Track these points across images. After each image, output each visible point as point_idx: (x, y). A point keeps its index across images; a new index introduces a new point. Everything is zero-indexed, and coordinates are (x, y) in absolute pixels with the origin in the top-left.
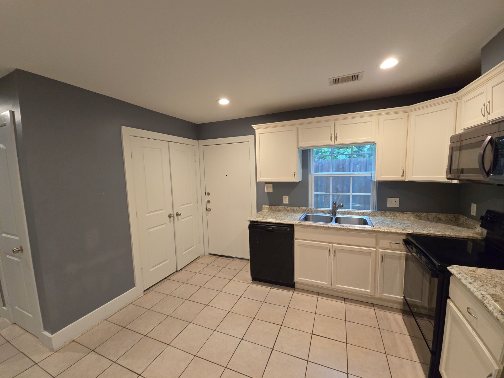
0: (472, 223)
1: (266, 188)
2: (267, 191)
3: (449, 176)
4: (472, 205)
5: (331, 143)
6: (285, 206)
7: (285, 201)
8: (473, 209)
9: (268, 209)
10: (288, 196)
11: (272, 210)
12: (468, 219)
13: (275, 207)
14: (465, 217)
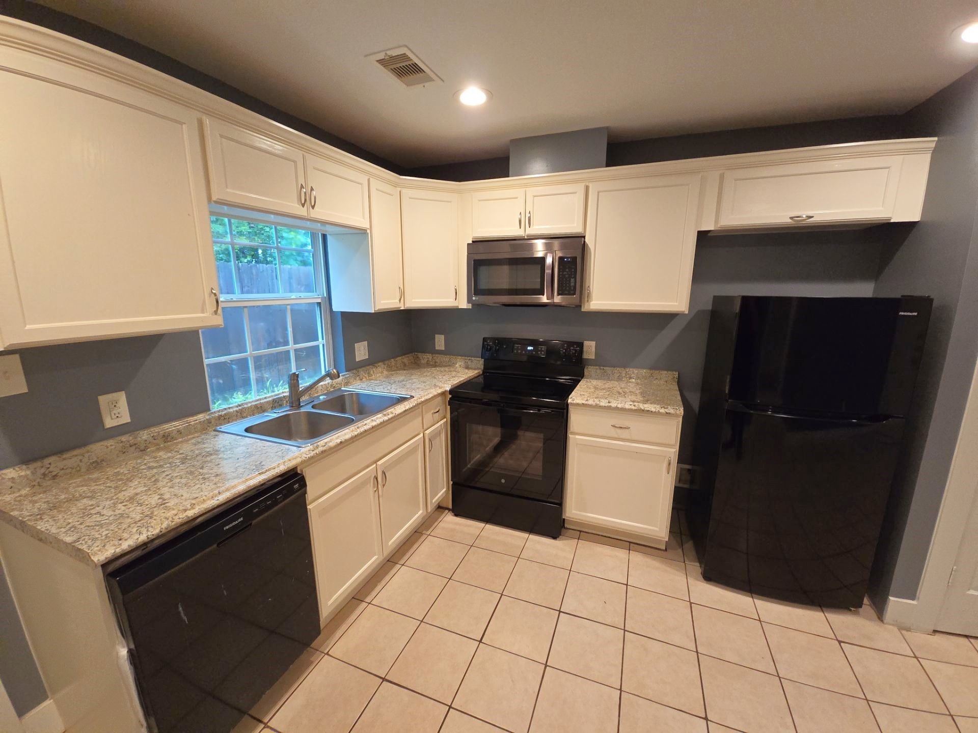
0: (447, 359)
3: (474, 298)
4: (437, 336)
5: (303, 212)
6: (119, 438)
7: (111, 417)
8: (440, 342)
9: (28, 479)
10: (120, 393)
11: (56, 475)
12: (434, 355)
13: (64, 459)
14: (427, 354)
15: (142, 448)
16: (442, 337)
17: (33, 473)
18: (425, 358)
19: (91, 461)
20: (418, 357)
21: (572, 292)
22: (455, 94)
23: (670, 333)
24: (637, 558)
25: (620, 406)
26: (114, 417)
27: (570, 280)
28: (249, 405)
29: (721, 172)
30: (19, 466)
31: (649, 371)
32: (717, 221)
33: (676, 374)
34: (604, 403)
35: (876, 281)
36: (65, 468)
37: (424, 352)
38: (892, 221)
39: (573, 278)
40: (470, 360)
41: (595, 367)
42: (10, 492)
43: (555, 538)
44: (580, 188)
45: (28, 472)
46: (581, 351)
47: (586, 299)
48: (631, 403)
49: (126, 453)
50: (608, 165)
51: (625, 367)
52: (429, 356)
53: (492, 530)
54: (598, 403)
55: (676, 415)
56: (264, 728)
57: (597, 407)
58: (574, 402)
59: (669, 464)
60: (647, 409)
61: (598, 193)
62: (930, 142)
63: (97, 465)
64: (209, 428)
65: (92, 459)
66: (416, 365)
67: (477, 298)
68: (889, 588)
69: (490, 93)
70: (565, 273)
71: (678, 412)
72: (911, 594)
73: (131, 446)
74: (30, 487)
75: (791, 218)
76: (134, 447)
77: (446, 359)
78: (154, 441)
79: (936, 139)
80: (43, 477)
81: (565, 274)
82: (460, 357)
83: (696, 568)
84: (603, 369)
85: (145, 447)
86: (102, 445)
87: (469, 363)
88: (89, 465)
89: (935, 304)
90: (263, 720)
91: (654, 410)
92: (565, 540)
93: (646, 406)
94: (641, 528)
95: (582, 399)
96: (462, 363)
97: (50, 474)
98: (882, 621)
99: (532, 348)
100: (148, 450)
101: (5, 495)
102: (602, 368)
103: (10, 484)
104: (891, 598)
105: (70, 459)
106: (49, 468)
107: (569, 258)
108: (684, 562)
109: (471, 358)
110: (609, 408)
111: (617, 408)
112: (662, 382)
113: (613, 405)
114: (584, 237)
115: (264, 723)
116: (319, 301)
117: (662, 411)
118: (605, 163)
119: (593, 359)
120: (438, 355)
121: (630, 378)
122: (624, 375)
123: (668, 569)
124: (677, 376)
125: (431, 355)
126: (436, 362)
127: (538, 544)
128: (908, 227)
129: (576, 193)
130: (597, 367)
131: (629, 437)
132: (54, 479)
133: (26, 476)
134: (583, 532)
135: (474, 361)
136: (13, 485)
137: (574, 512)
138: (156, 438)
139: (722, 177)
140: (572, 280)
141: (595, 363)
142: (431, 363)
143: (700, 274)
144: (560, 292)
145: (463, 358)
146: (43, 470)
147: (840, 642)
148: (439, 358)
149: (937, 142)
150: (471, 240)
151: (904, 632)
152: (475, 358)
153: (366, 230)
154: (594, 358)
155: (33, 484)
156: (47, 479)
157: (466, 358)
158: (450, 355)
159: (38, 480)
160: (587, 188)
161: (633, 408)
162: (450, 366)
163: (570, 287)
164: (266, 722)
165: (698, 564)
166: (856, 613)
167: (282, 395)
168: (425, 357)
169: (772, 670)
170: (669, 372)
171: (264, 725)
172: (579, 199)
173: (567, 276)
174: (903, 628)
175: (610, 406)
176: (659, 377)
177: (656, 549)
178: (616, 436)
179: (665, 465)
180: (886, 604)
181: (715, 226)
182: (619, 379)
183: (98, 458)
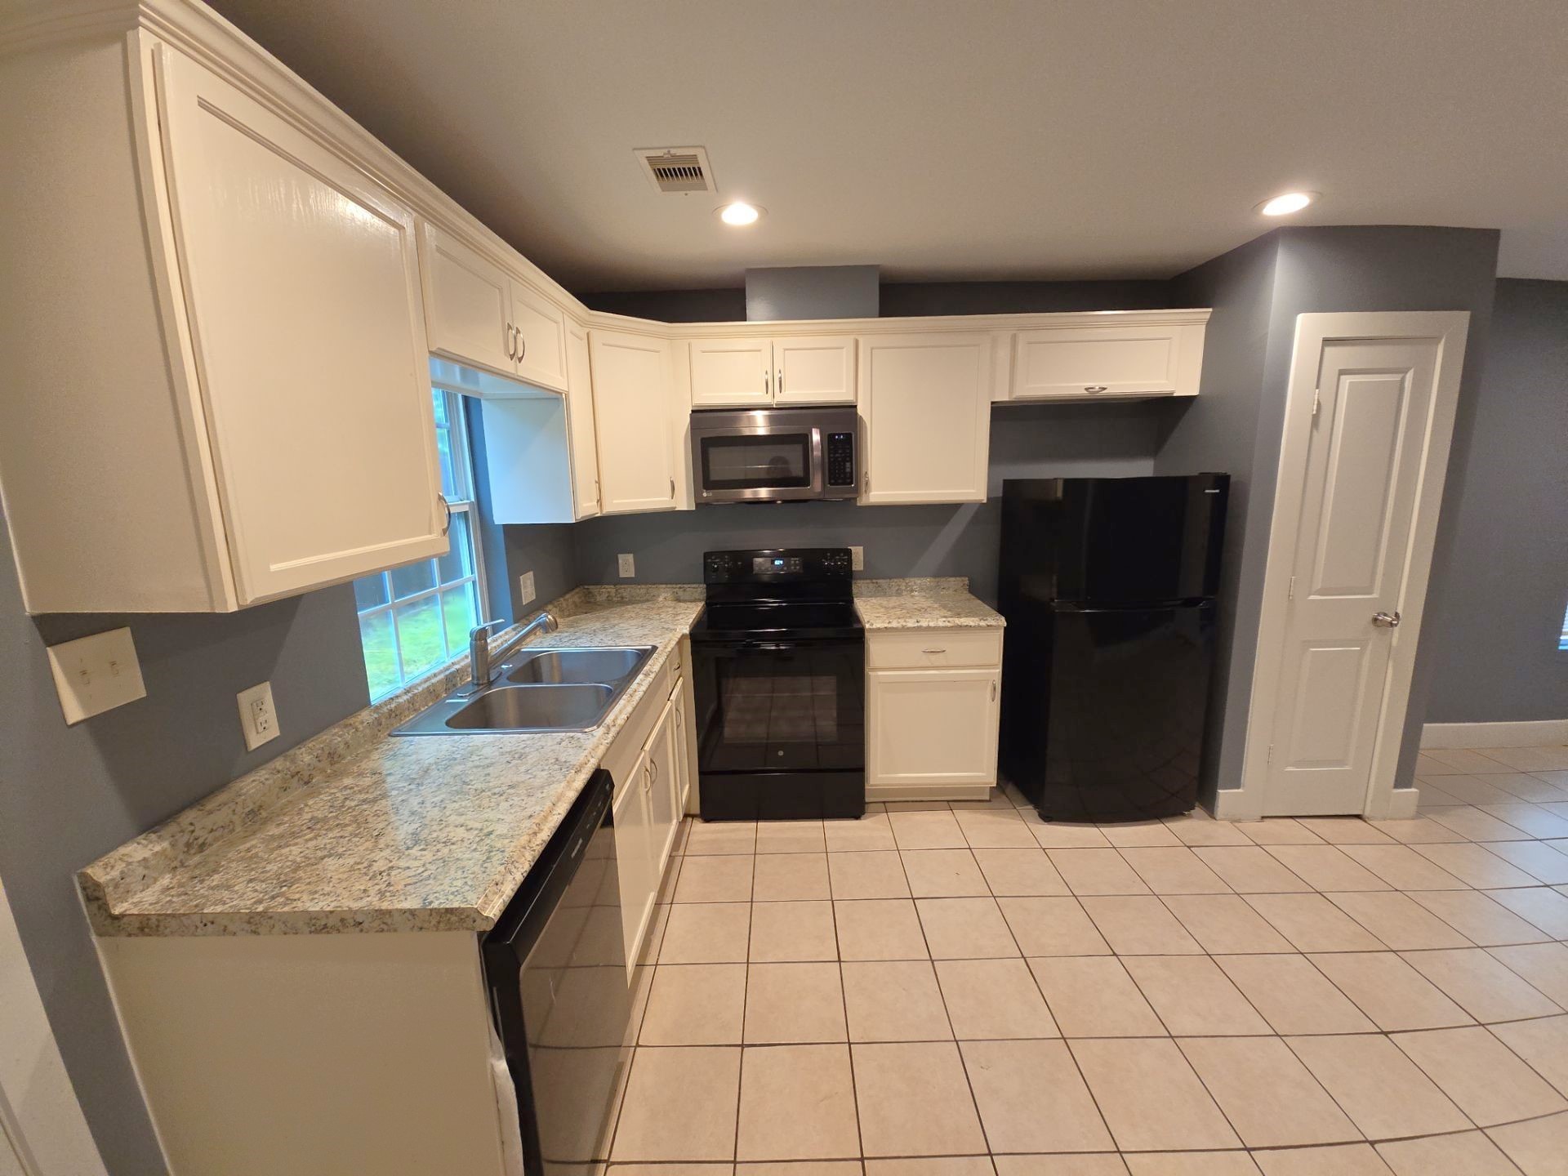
0: (642, 591)
1: (72, 683)
2: (83, 700)
3: (705, 495)
4: (621, 558)
5: (508, 366)
6: (271, 765)
7: (257, 729)
8: (627, 565)
9: (166, 857)
10: (265, 684)
11: (203, 844)
12: (618, 587)
13: (210, 812)
14: (607, 586)
15: (306, 779)
16: (630, 557)
17: (173, 845)
18: (603, 592)
19: (247, 810)
20: (590, 593)
21: (849, 481)
22: (716, 210)
23: (954, 530)
24: (963, 815)
25: (932, 624)
26: (260, 729)
27: (845, 465)
28: (420, 689)
29: (1015, 332)
30: (144, 835)
31: (932, 579)
32: (1011, 392)
33: (966, 580)
34: (911, 623)
35: (1155, 459)
36: (214, 828)
37: (599, 582)
38: (1175, 395)
39: (848, 461)
40: (680, 588)
41: (865, 581)
42: (141, 888)
43: (857, 818)
44: (849, 341)
45: (166, 844)
46: (850, 561)
47: (864, 490)
48: (944, 619)
49: (288, 790)
50: (881, 315)
51: (903, 576)
52: (611, 589)
53: (767, 828)
54: (904, 624)
55: (997, 628)
56: (607, 1167)
57: (904, 629)
58: (874, 627)
59: (995, 689)
60: (965, 624)
61: (872, 349)
62: (1205, 313)
63: (256, 817)
64: (379, 734)
65: (248, 807)
66: (589, 605)
67: (711, 494)
68: (1217, 782)
69: (764, 210)
70: (837, 455)
71: (1000, 623)
72: (1236, 784)
73: (293, 777)
74: (169, 872)
75: (1086, 389)
76: (296, 778)
77: (640, 590)
78: (318, 764)
79: (1211, 310)
80: (186, 849)
81: (838, 457)
82: (664, 586)
83: (1030, 811)
84: (877, 583)
85: (310, 775)
86: (254, 781)
87: (681, 593)
88: (244, 818)
89: (1232, 480)
90: (599, 1158)
91: (972, 624)
92: (871, 816)
93: (962, 620)
94: (968, 777)
95: (883, 622)
96: (669, 595)
97: (195, 842)
98: (1215, 819)
99: (781, 562)
100: (314, 781)
101: (135, 893)
102: (874, 581)
103: (141, 871)
104: (1219, 791)
105: (220, 810)
106: (193, 831)
107: (842, 434)
108: (1015, 808)
109: (682, 586)
110: (919, 629)
111: (929, 628)
112: (951, 592)
113: (924, 624)
114: (856, 406)
115: (605, 1161)
116: (466, 508)
117: (983, 623)
118: (878, 313)
119: (861, 571)
120: (626, 586)
121: (912, 591)
122: (904, 588)
123: (1003, 820)
124: (967, 582)
125: (612, 586)
126: (622, 598)
127: (838, 830)
128: (1188, 401)
129: (842, 348)
130: (868, 581)
131: (945, 664)
132: (202, 852)
133: (164, 850)
134: (888, 802)
135: (688, 589)
136: (146, 872)
137: (879, 776)
138: (321, 758)
139: (1014, 339)
140: (848, 464)
141: (865, 575)
142: (615, 599)
143: (997, 454)
144: (833, 481)
145: (669, 586)
146: (186, 838)
147: (1189, 847)
148: (627, 591)
149: (1212, 313)
150: (690, 409)
151: (1236, 824)
152: (689, 586)
153: (561, 394)
154: (862, 568)
155: (173, 865)
156: (192, 851)
157: (674, 586)
158: (646, 584)
159: (181, 857)
160: (857, 342)
161: (949, 625)
162: (648, 601)
163: (845, 473)
164: (606, 1158)
165: (1031, 807)
166: (1190, 817)
167: (453, 669)
168: (604, 590)
169: (1148, 891)
170: (958, 578)
171: (605, 1165)
172: (847, 355)
173: (840, 459)
174: (1235, 821)
175: (921, 627)
176: (946, 586)
177: (979, 801)
178: (929, 664)
179: (989, 689)
180: (1215, 800)
181: (1009, 395)
182: (899, 593)
183: (254, 803)
